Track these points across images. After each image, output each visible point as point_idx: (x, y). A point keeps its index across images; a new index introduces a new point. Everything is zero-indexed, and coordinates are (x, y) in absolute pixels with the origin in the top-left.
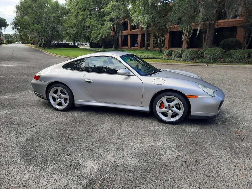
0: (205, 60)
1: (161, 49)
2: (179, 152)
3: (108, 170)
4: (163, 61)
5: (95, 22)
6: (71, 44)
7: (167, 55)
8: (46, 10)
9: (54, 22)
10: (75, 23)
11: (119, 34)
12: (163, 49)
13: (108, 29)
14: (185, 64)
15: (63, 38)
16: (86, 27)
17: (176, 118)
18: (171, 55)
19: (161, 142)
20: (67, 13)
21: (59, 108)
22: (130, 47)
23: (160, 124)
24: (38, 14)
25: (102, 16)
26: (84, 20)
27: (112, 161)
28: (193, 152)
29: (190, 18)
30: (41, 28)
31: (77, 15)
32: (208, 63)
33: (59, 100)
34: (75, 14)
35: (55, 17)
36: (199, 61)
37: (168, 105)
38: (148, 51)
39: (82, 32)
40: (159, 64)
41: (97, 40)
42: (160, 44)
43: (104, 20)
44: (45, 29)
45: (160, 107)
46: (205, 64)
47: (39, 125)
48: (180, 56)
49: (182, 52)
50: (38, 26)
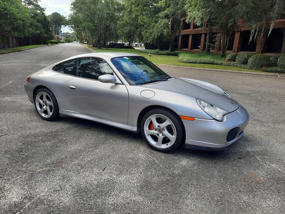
0: (278, 69)
1: (224, 52)
2: (139, 195)
3: (27, 206)
4: (222, 68)
5: (149, 19)
6: (126, 45)
7: (230, 59)
8: (99, 6)
9: (107, 19)
10: (127, 20)
11: (176, 33)
12: (227, 52)
13: (161, 27)
14: (249, 72)
15: (117, 38)
16: (141, 25)
17: (167, 145)
18: (234, 60)
19: (128, 176)
20: (122, 9)
21: (45, 116)
22: (191, 49)
23: (148, 150)
24: (91, 11)
25: (157, 11)
26: (137, 16)
27: (42, 194)
28: (158, 198)
29: (261, 12)
30: (94, 26)
31: (130, 12)
32: (281, 73)
33: (45, 107)
34: (129, 10)
35: (108, 14)
36: (269, 69)
37: (159, 126)
38: (209, 54)
39: (135, 31)
40: (215, 71)
41: (149, 40)
42: (224, 46)
43: (158, 17)
44: (96, 28)
45: (150, 128)
46: (277, 74)
47: (8, 135)
48: (245, 62)
49: (249, 57)
50: (90, 23)
